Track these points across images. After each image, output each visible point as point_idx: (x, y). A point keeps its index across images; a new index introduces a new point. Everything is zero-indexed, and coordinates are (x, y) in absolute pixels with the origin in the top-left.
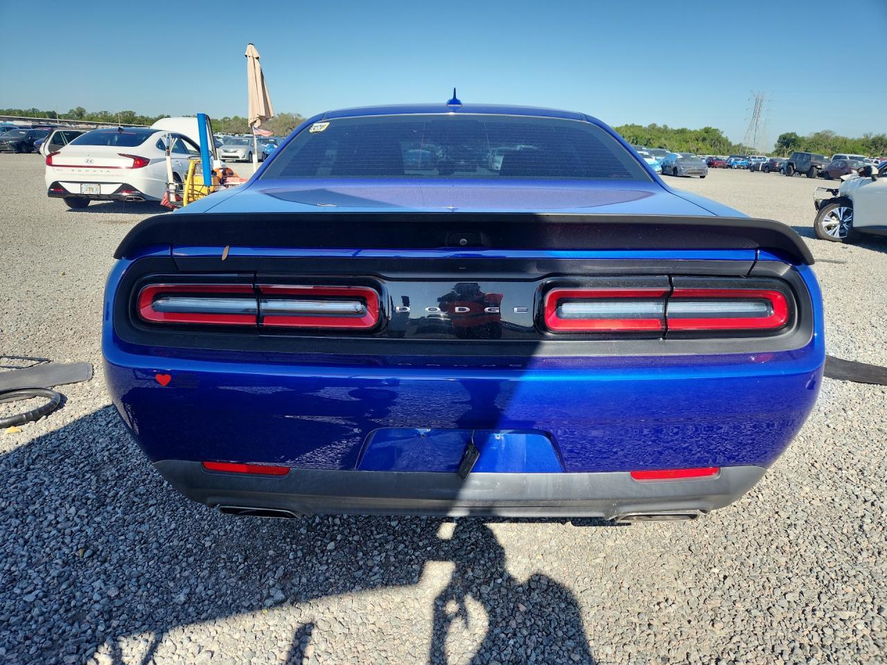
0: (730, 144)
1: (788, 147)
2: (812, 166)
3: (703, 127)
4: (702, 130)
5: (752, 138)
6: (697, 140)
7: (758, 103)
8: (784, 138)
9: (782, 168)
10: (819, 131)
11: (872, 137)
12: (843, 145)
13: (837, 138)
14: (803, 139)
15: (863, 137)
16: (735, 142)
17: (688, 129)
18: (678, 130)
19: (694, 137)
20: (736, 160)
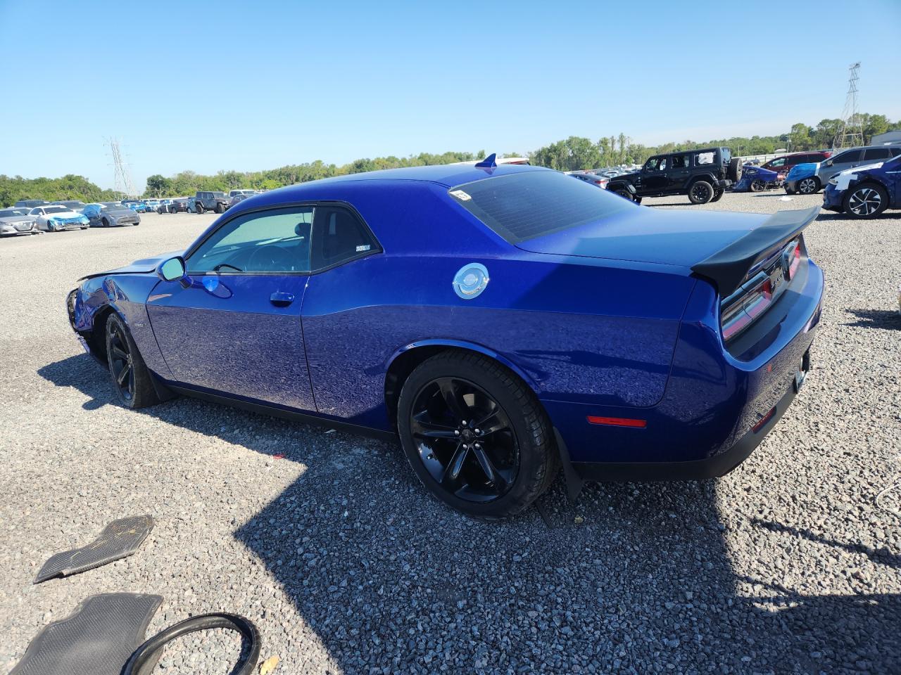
0: (100, 190)
1: (158, 188)
2: (218, 203)
3: (64, 175)
4: (64, 178)
5: (123, 183)
6: (63, 188)
7: (115, 148)
8: (152, 181)
9: (188, 208)
10: (182, 172)
11: (225, 174)
12: (205, 183)
13: (198, 177)
14: (169, 180)
15: (218, 174)
16: (104, 187)
17: (48, 178)
18: (35, 180)
19: (58, 187)
20: (132, 205)
